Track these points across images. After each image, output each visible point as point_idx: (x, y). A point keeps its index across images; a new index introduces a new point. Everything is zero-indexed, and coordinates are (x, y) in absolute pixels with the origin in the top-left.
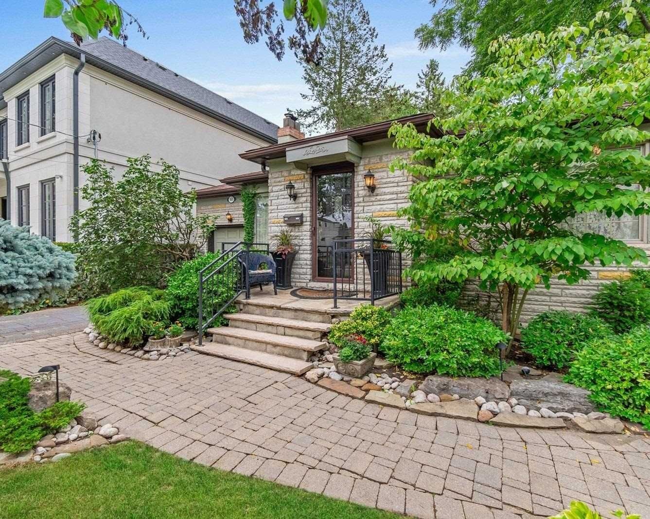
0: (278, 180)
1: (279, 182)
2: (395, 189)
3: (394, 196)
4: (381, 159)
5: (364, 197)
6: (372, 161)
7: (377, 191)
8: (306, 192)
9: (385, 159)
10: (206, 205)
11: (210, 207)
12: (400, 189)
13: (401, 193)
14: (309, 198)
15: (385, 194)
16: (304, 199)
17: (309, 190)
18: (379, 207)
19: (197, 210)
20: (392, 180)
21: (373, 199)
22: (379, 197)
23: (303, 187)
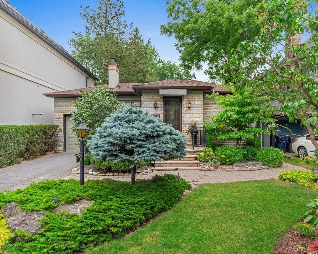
0: (147, 99)
1: (148, 100)
2: (197, 109)
3: (197, 111)
4: (192, 97)
5: (186, 110)
6: (189, 98)
7: (191, 109)
8: (161, 106)
9: (193, 97)
10: (63, 102)
11: (66, 103)
12: (199, 109)
13: (199, 110)
14: (162, 109)
15: (194, 110)
16: (161, 109)
17: (162, 105)
18: (192, 114)
19: (55, 105)
20: (196, 105)
21: (190, 111)
22: (191, 111)
23: (160, 104)
